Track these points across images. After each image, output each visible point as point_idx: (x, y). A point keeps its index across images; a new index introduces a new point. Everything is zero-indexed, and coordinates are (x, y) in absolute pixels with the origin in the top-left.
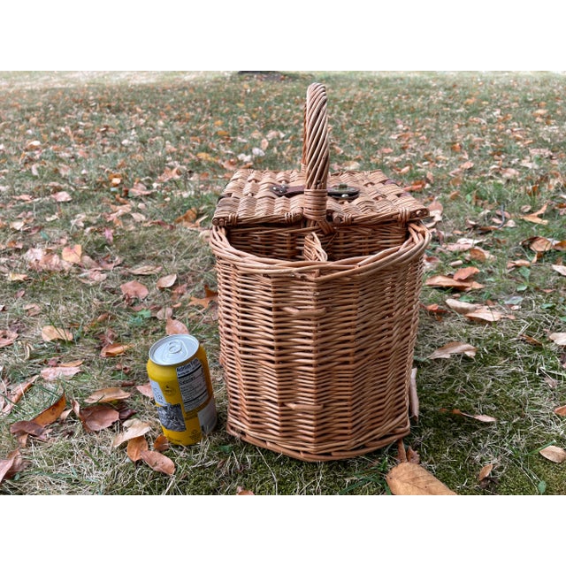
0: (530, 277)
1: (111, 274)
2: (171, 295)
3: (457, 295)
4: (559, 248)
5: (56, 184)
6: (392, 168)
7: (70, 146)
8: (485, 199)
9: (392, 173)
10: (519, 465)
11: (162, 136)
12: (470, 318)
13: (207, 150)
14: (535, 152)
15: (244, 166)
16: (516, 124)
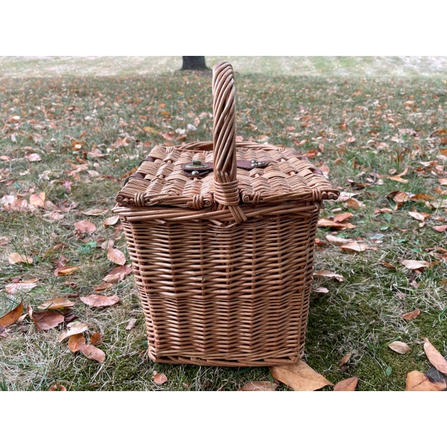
0: (391, 220)
1: (68, 215)
2: (114, 231)
3: (335, 233)
4: (415, 200)
5: (30, 148)
6: (293, 140)
7: (44, 120)
8: (362, 164)
9: (293, 145)
10: (373, 356)
11: (117, 114)
12: (344, 249)
13: (151, 125)
14: (402, 131)
15: (179, 137)
16: (390, 111)
